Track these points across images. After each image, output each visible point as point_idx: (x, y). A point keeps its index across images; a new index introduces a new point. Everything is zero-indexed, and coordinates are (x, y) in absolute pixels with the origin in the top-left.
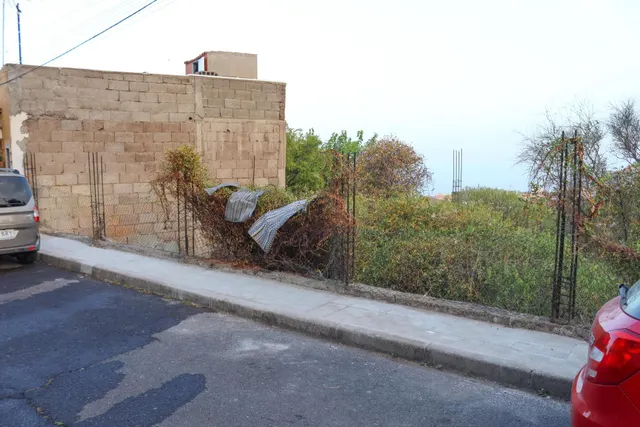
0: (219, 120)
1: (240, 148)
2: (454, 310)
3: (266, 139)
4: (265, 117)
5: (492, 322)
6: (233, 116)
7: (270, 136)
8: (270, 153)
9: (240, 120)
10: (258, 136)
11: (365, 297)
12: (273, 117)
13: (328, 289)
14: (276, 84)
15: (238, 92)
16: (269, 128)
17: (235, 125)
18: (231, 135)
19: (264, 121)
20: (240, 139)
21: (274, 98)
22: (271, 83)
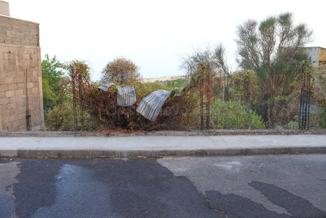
0: (4, 44)
1: (17, 64)
2: (265, 132)
3: (31, 58)
4: (30, 44)
5: (281, 134)
6: (12, 43)
7: (33, 56)
8: (33, 67)
9: (16, 46)
10: (27, 56)
11: (220, 135)
12: (33, 44)
13: (198, 135)
14: (34, 24)
15: (14, 27)
16: (32, 51)
17: (13, 48)
18: (12, 55)
19: (29, 47)
20: (17, 58)
21: (34, 32)
22: (31, 23)
